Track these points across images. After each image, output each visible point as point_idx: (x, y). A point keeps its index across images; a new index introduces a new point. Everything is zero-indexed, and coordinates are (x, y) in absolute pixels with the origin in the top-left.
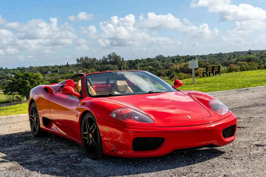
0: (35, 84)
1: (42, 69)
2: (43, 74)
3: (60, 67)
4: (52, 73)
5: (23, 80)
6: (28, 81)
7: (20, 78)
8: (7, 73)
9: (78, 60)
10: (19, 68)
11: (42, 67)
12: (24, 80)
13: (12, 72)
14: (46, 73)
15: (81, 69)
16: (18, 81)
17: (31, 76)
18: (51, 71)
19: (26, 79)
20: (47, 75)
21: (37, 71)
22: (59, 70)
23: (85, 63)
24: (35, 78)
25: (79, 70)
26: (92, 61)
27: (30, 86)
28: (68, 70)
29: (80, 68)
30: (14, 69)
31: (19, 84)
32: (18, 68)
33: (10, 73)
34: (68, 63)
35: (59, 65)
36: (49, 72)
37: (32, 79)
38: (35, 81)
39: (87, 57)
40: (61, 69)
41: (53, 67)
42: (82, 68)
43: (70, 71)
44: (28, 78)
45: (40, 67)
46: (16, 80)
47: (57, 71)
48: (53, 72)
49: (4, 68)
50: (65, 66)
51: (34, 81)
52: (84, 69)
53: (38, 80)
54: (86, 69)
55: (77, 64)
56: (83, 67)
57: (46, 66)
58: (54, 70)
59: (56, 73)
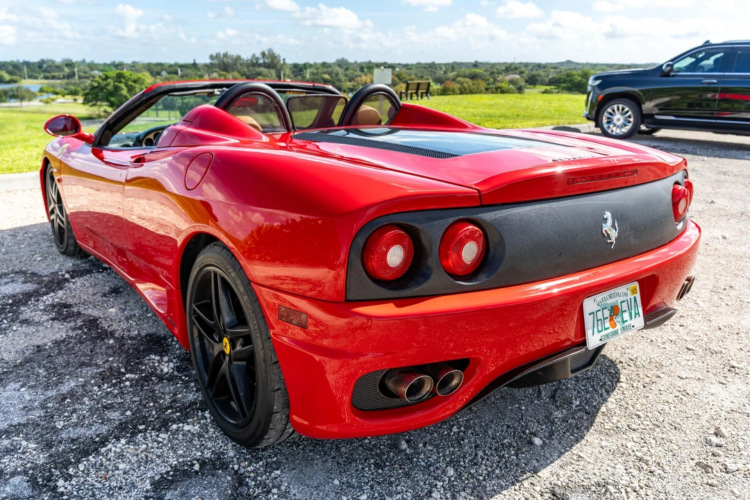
1: (152, 66)
3: (182, 66)
4: (169, 76)
5: (114, 82)
6: (122, 85)
7: (109, 80)
8: (92, 70)
9: (212, 57)
10: (114, 62)
11: (152, 64)
12: (116, 83)
13: (101, 68)
14: (158, 74)
15: (216, 72)
16: (108, 84)
17: (127, 77)
18: (166, 72)
19: (120, 82)
20: (159, 77)
21: (144, 70)
22: (181, 71)
23: (224, 63)
24: (135, 81)
25: (212, 72)
26: (235, 59)
28: (196, 73)
29: (215, 69)
30: (105, 64)
31: (107, 90)
32: (112, 63)
33: (98, 70)
34: (195, 60)
35: (182, 61)
36: (164, 73)
37: (130, 83)
39: (227, 53)
40: (183, 69)
41: (171, 66)
42: (217, 70)
43: (199, 74)
44: (123, 80)
45: (149, 64)
46: (102, 82)
47: (176, 73)
48: (169, 73)
49: (88, 61)
50: (190, 64)
52: (221, 73)
54: (224, 73)
55: (211, 63)
56: (220, 68)
57: (158, 63)
58: (172, 69)
59: (175, 76)
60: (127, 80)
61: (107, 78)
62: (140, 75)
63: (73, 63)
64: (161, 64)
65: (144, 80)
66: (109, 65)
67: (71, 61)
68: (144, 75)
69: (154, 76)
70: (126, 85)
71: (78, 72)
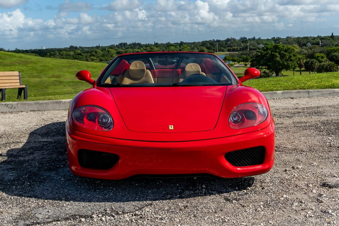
0: (286, 58)
1: (301, 40)
2: (301, 46)
3: (322, 39)
4: (312, 46)
5: (271, 52)
6: (277, 54)
7: (269, 51)
8: (259, 44)
10: (274, 38)
11: (300, 38)
12: (273, 53)
13: (265, 42)
14: (305, 45)
16: (266, 54)
17: (281, 48)
18: (311, 43)
19: (276, 52)
20: (305, 47)
21: (294, 42)
22: (321, 42)
24: (286, 51)
27: (280, 61)
28: (333, 43)
30: (268, 40)
31: (267, 57)
32: (272, 38)
33: (263, 44)
34: (332, 34)
36: (309, 44)
37: (282, 52)
38: (286, 55)
40: (323, 40)
41: (314, 38)
43: (335, 44)
44: (278, 50)
45: (298, 38)
46: (263, 52)
47: (318, 44)
48: (313, 44)
49: (257, 38)
50: (329, 37)
51: (284, 54)
53: (290, 53)
57: (305, 37)
58: (315, 41)
59: (317, 46)
60: (281, 50)
61: (267, 49)
62: (289, 46)
63: (247, 40)
64: (306, 38)
65: (293, 50)
66: (271, 40)
67: (246, 38)
68: (294, 46)
69: (301, 47)
70: (279, 53)
71: (249, 45)
